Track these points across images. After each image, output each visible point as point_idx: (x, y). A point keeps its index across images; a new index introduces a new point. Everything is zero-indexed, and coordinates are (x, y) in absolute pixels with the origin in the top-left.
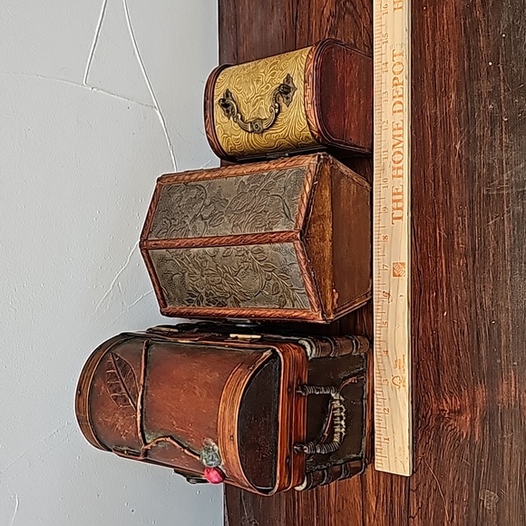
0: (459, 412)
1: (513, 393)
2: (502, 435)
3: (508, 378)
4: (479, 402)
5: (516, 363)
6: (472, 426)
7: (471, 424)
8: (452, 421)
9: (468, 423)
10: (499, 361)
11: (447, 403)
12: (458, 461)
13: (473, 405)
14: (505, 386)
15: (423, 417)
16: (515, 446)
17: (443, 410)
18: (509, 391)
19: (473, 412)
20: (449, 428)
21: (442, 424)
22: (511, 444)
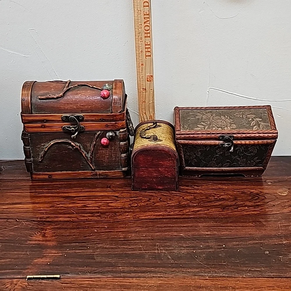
0: (44, 236)
1: (50, 255)
2: (29, 251)
3: (57, 253)
4: (48, 243)
5: (65, 255)
6: (36, 241)
7: (37, 240)
8: (40, 233)
9: (38, 239)
10: (68, 250)
11: (50, 232)
12: (18, 236)
13: (47, 241)
14: (54, 252)
15: (44, 224)
16: (22, 256)
17: (46, 230)
18: (51, 253)
19: (43, 241)
20: (36, 233)
21: (39, 230)
22: (24, 254)
